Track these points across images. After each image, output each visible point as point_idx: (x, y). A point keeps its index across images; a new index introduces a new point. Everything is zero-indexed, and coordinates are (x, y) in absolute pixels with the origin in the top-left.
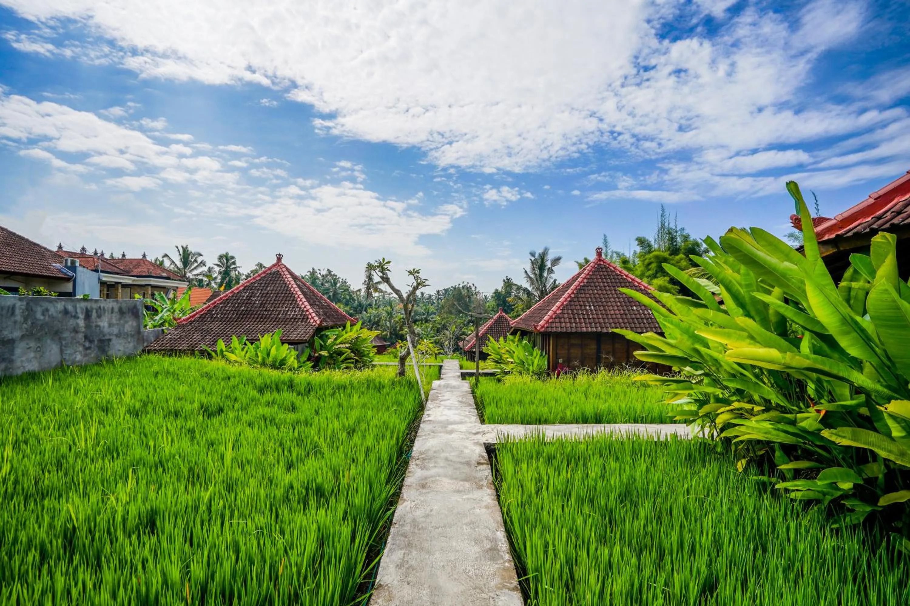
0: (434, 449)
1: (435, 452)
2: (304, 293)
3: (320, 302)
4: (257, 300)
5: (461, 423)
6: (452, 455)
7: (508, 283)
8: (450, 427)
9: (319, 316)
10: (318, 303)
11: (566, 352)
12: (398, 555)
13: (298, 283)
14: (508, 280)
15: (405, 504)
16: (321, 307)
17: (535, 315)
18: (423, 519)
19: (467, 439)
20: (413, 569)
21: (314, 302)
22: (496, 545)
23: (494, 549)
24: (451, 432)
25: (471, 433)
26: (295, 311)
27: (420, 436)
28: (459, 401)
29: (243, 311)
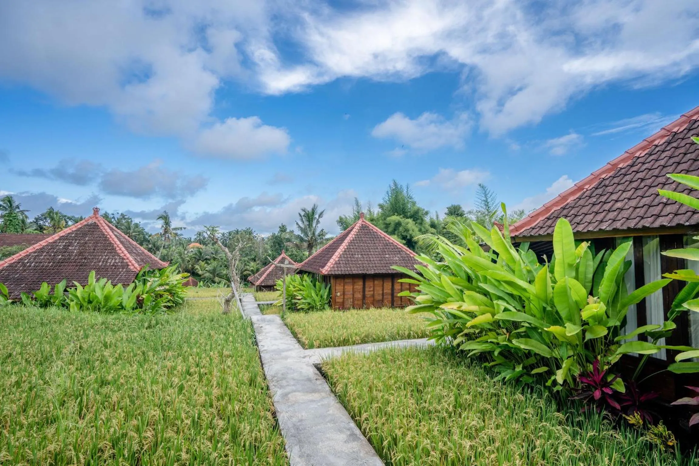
0: (281, 373)
1: (282, 374)
2: (122, 242)
3: (137, 250)
4: (74, 249)
5: (290, 350)
6: (295, 375)
7: (283, 229)
8: (284, 354)
9: (137, 262)
10: (134, 251)
11: (342, 288)
12: (296, 449)
13: (116, 233)
14: (283, 226)
15: (282, 415)
16: (138, 254)
17: (318, 261)
18: (299, 423)
19: (300, 362)
20: (311, 456)
21: (132, 250)
22: (353, 431)
23: (353, 435)
24: (286, 358)
25: (300, 357)
26: (116, 259)
27: (266, 364)
28: (279, 332)
29: (60, 259)
